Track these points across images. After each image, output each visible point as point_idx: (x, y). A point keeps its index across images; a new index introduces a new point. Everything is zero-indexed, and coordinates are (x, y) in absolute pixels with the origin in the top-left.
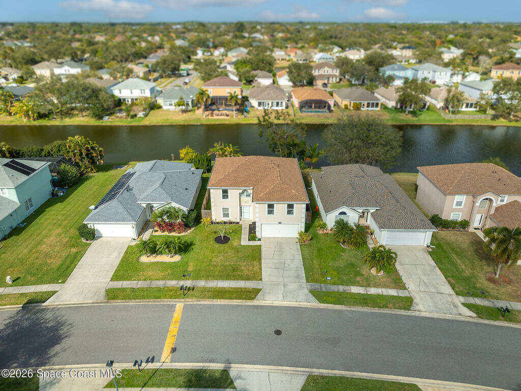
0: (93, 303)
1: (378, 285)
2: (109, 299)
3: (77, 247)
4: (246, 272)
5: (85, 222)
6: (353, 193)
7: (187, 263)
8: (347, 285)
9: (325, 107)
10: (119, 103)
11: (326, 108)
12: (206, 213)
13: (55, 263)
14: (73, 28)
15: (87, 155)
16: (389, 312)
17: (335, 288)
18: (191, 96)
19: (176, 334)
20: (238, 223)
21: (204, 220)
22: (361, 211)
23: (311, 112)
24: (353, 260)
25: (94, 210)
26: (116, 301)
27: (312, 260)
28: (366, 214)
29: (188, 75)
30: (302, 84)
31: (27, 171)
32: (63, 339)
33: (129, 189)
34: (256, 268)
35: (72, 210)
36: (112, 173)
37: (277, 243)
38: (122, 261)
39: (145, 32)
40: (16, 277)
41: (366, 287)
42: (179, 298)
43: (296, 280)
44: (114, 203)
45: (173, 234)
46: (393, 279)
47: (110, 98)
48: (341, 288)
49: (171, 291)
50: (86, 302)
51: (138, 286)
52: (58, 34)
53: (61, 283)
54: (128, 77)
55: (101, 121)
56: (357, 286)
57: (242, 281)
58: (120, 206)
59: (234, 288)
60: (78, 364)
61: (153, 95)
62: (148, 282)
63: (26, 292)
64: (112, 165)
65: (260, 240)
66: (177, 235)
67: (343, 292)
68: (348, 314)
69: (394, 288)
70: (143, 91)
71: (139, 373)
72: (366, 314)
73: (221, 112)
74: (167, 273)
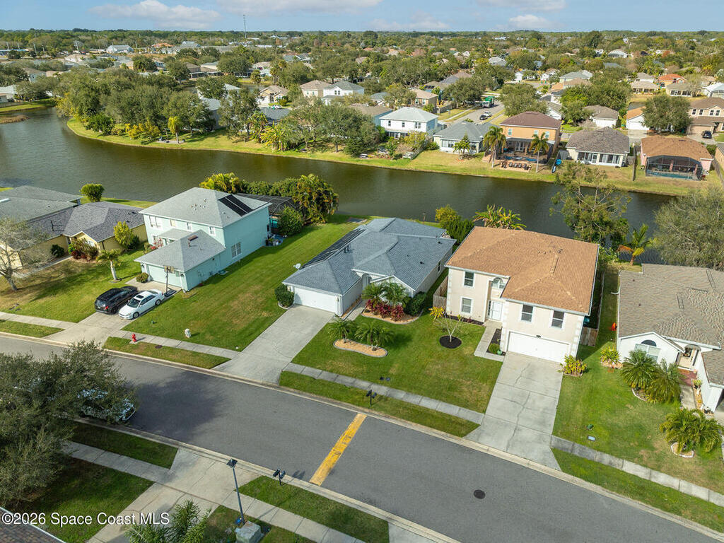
0: (262, 384)
1: (676, 473)
2: (281, 384)
3: (271, 311)
4: (466, 395)
5: (284, 283)
6: (676, 315)
7: (391, 362)
8: (619, 457)
9: (692, 170)
10: (385, 137)
11: (695, 172)
12: (439, 301)
13: (240, 324)
14: (366, 39)
15: (318, 200)
16: (680, 522)
17: (597, 456)
18: (481, 137)
19: (342, 451)
20: (481, 323)
21: (435, 310)
22: (683, 346)
23: (666, 175)
24: (645, 421)
25: (300, 269)
26: (288, 389)
27: (575, 402)
28: (694, 353)
29: (492, 106)
30: (667, 130)
31: (242, 209)
32: (215, 417)
33: (347, 251)
34: (483, 393)
35: (281, 265)
36: (343, 226)
37: (529, 365)
38: (314, 341)
39: (454, 45)
40: (196, 331)
41: (653, 469)
42: (363, 407)
43: (537, 426)
44: (323, 265)
45: (389, 320)
46: (709, 471)
47: (373, 130)
48: (606, 459)
49: (358, 394)
50: (255, 381)
51: (321, 377)
52: (347, 46)
53: (237, 350)
54: (408, 104)
55: (357, 159)
56: (637, 463)
57: (455, 407)
58: (330, 271)
59: (441, 413)
60: (219, 452)
61: (432, 131)
62: (334, 375)
63: (199, 351)
64: (349, 217)
65: (503, 354)
66: (393, 322)
67: (607, 466)
68: (604, 501)
69: (704, 486)
70: (418, 125)
71: (279, 487)
72: (635, 511)
73: (517, 162)
74: (361, 369)
